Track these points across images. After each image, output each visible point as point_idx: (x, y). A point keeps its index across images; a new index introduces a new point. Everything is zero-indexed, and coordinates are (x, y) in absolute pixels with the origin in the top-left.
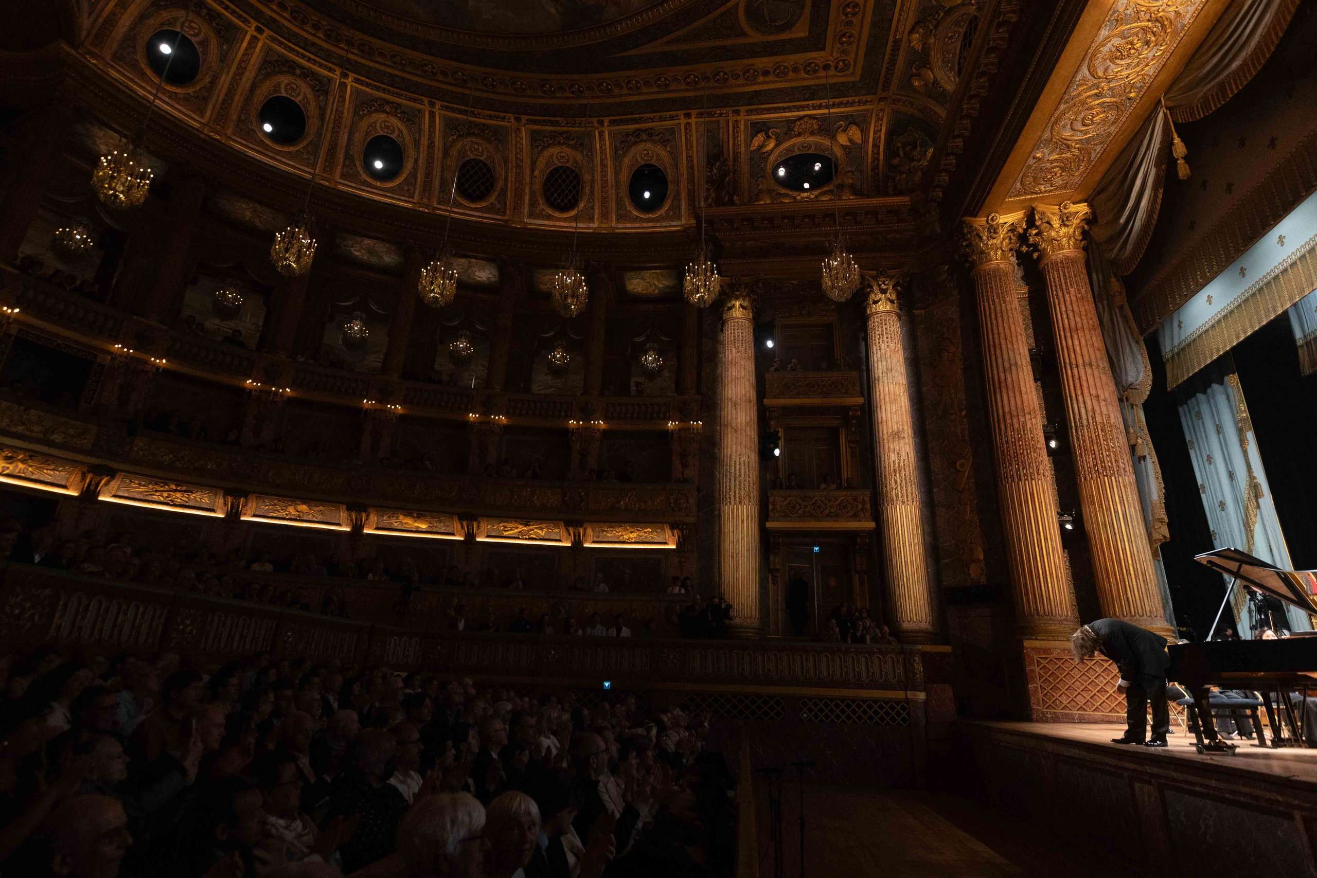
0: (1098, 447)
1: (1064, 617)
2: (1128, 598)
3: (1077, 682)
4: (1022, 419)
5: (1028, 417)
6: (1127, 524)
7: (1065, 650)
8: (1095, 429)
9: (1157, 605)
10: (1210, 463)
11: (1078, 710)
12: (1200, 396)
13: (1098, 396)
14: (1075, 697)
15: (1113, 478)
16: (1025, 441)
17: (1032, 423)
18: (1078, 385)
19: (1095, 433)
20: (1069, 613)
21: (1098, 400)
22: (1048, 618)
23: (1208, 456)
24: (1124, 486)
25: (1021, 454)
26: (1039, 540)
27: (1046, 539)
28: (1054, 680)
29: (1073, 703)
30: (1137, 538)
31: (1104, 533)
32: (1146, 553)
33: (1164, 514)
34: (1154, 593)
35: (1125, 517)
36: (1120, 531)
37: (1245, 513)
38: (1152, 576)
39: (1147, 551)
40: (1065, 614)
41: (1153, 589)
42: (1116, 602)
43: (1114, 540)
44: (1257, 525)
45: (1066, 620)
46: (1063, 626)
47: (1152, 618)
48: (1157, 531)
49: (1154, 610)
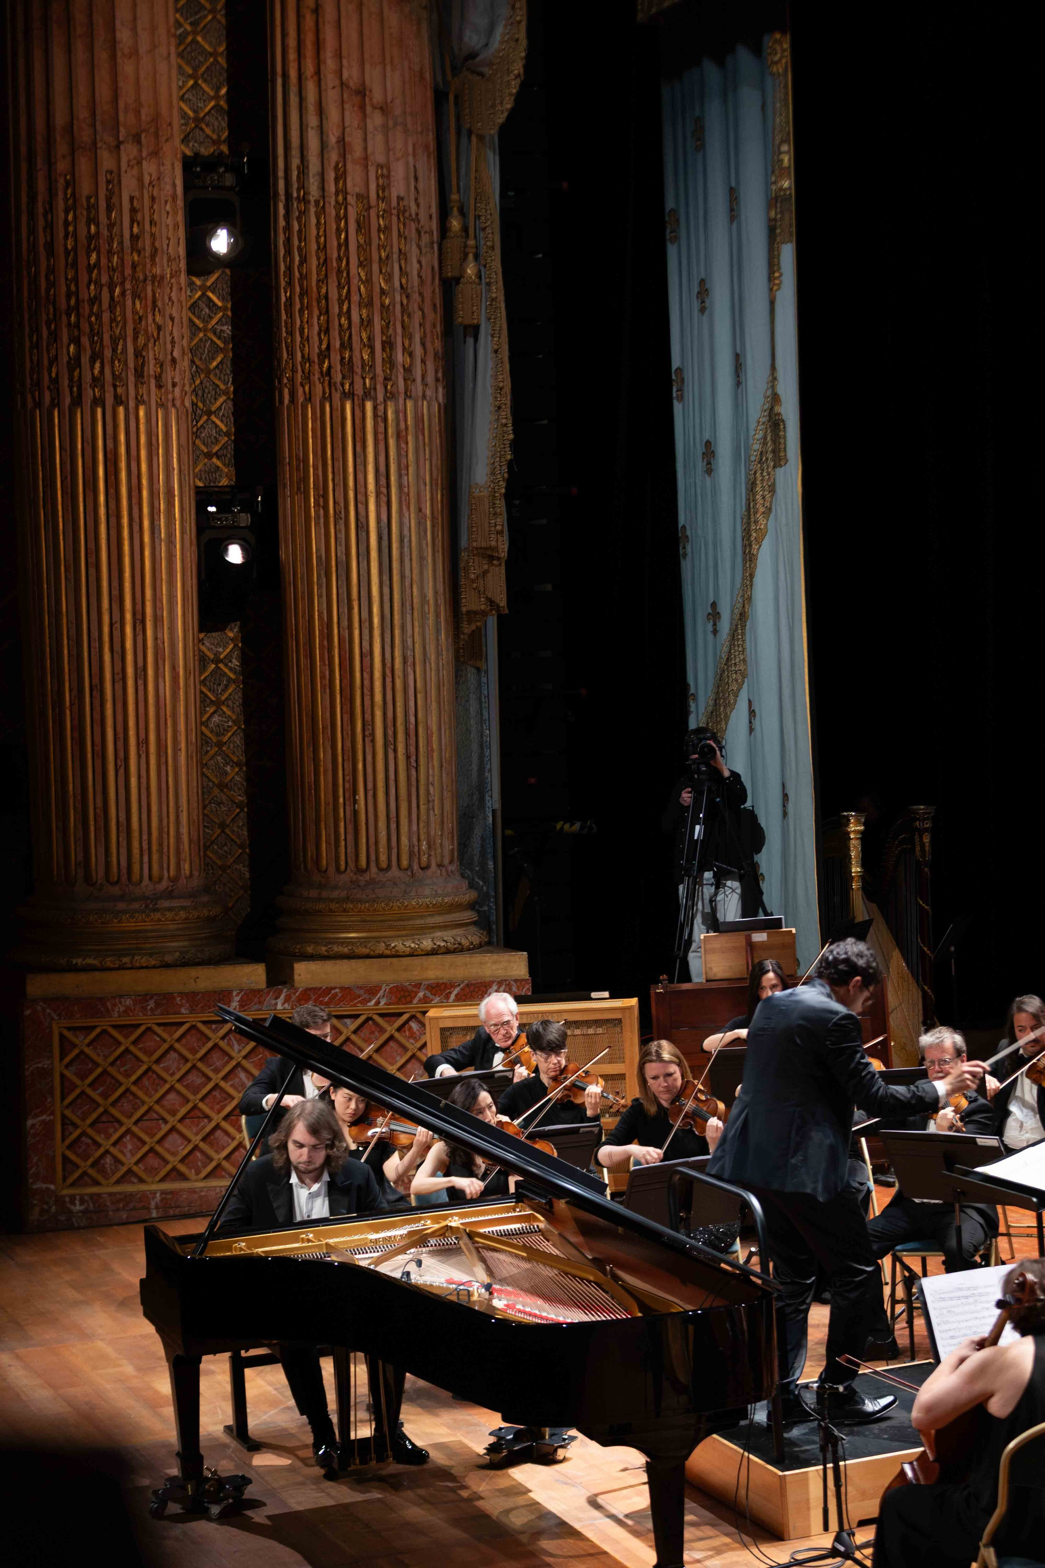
0: (340, 287)
1: (165, 883)
2: (355, 813)
3: (172, 1096)
4: (106, 161)
5: (129, 151)
6: (386, 569)
7: (143, 998)
8: (338, 219)
9: (435, 830)
10: (702, 310)
11: (162, 1180)
12: (711, 70)
13: (362, 92)
14: (159, 1142)
15: (369, 405)
16: (110, 252)
17: (140, 180)
18: (309, 38)
19: (338, 231)
20: (187, 866)
21: (362, 107)
22: (116, 890)
23: (702, 282)
24: (398, 436)
25: (93, 301)
26: (117, 625)
27: (139, 621)
28: (105, 1096)
29: (152, 1161)
30: (409, 617)
31: (320, 596)
32: (430, 663)
33: (501, 533)
34: (434, 791)
35: (385, 543)
36: (364, 594)
37: (748, 500)
38: (435, 738)
39: (433, 658)
40: (172, 873)
41: (431, 779)
42: (323, 826)
43: (345, 623)
44: (766, 543)
45: (169, 894)
46: (158, 915)
47: (413, 875)
48: (475, 585)
49: (424, 847)
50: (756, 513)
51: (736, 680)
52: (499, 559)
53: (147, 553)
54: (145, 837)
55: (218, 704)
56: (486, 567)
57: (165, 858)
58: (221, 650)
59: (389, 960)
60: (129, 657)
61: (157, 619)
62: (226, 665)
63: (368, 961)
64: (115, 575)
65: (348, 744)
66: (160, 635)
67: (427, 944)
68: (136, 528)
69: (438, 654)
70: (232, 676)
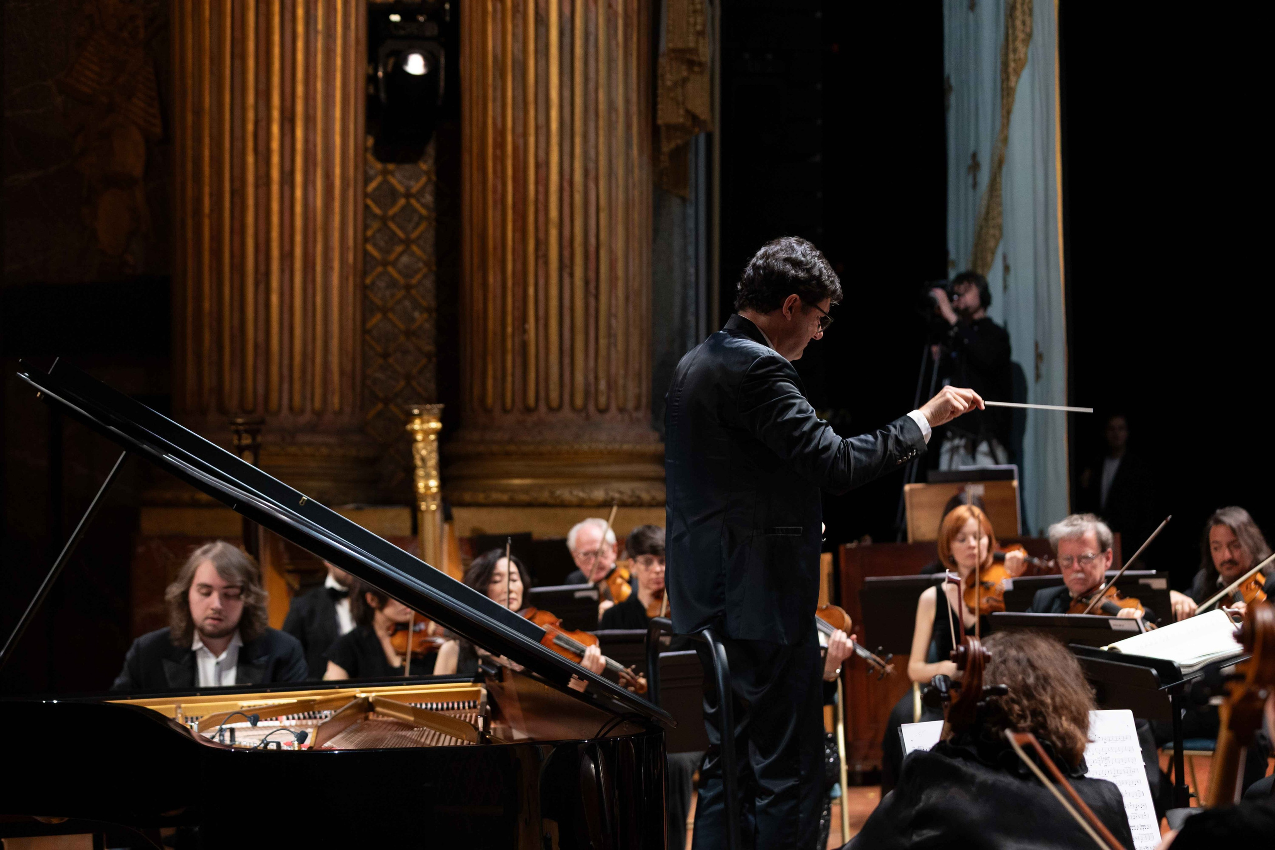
1: (307, 417)
2: (524, 345)
6: (567, 69)
20: (336, 400)
27: (288, 120)
30: (592, 125)
31: (494, 100)
32: (617, 179)
33: (700, 34)
34: (618, 326)
35: (567, 40)
36: (541, 96)
37: (1007, 28)
38: (620, 265)
39: (621, 172)
40: (318, 404)
41: (613, 310)
42: (490, 359)
43: (520, 129)
44: (1026, 74)
45: (312, 428)
46: (293, 449)
47: (588, 417)
48: (672, 95)
49: (603, 385)
50: (1015, 40)
51: (994, 236)
52: (700, 64)
53: (300, 44)
54: (286, 362)
55: (407, 243)
56: (685, 74)
57: (309, 388)
58: (412, 183)
59: (552, 511)
60: (275, 159)
61: (309, 120)
62: (418, 201)
63: (528, 511)
64: (262, 67)
65: (519, 266)
66: (311, 137)
67: (599, 494)
68: (288, 16)
69: (628, 170)
70: (424, 212)
